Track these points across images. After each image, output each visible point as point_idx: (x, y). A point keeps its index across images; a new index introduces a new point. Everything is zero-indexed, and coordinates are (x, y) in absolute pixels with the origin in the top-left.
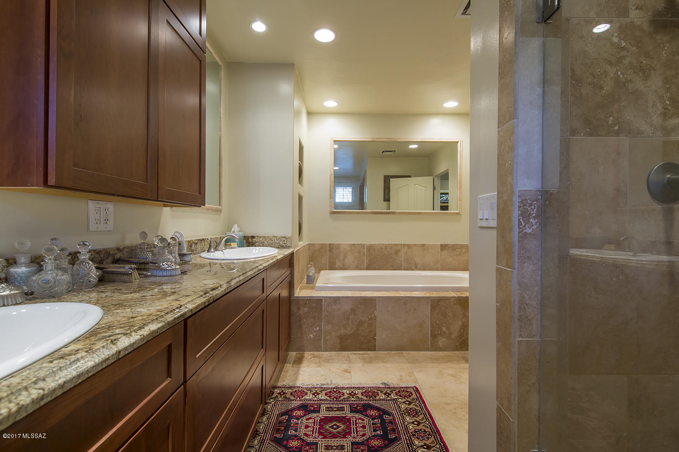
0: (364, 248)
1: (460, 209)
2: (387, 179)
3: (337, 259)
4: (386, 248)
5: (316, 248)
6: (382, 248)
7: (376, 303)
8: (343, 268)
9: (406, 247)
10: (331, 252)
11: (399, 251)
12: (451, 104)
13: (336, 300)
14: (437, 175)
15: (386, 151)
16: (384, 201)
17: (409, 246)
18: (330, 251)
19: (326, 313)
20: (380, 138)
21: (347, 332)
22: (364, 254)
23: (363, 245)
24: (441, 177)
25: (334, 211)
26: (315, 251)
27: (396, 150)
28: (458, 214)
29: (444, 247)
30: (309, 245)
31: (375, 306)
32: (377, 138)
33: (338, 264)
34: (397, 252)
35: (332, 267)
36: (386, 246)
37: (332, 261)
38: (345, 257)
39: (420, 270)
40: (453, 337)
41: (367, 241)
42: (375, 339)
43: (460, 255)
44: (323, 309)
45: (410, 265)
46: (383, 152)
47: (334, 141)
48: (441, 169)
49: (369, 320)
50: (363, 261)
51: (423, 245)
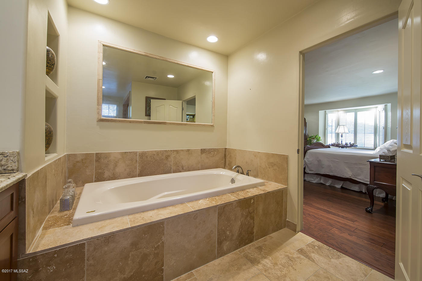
0: (137, 156)
1: (213, 122)
2: (148, 100)
3: (106, 168)
4: (158, 155)
5: (79, 159)
6: (154, 155)
7: (164, 227)
8: (114, 177)
9: (175, 152)
10: (99, 162)
11: (169, 156)
12: (213, 39)
13: (109, 238)
14: (184, 100)
15: (149, 77)
16: (146, 116)
17: (177, 151)
18: (96, 161)
19: (91, 262)
20: (153, 55)
21: (125, 276)
22: (137, 161)
23: (135, 153)
24: (187, 101)
25: (102, 119)
26: (78, 162)
27: (157, 78)
28: (212, 126)
29: (203, 151)
30: (69, 156)
31: (163, 230)
32: (150, 54)
33: (107, 174)
34: (167, 157)
35: (100, 178)
36: (158, 153)
37: (100, 171)
38: (116, 165)
39: (186, 171)
40: (234, 238)
41: (139, 149)
42: (162, 270)
43: (213, 156)
44: (86, 258)
45: (178, 168)
46: (147, 77)
47: (104, 45)
48: (189, 95)
49: (155, 249)
50: (136, 168)
51: (188, 150)
